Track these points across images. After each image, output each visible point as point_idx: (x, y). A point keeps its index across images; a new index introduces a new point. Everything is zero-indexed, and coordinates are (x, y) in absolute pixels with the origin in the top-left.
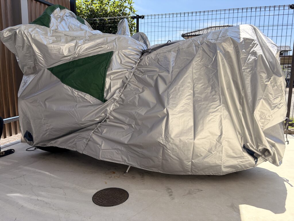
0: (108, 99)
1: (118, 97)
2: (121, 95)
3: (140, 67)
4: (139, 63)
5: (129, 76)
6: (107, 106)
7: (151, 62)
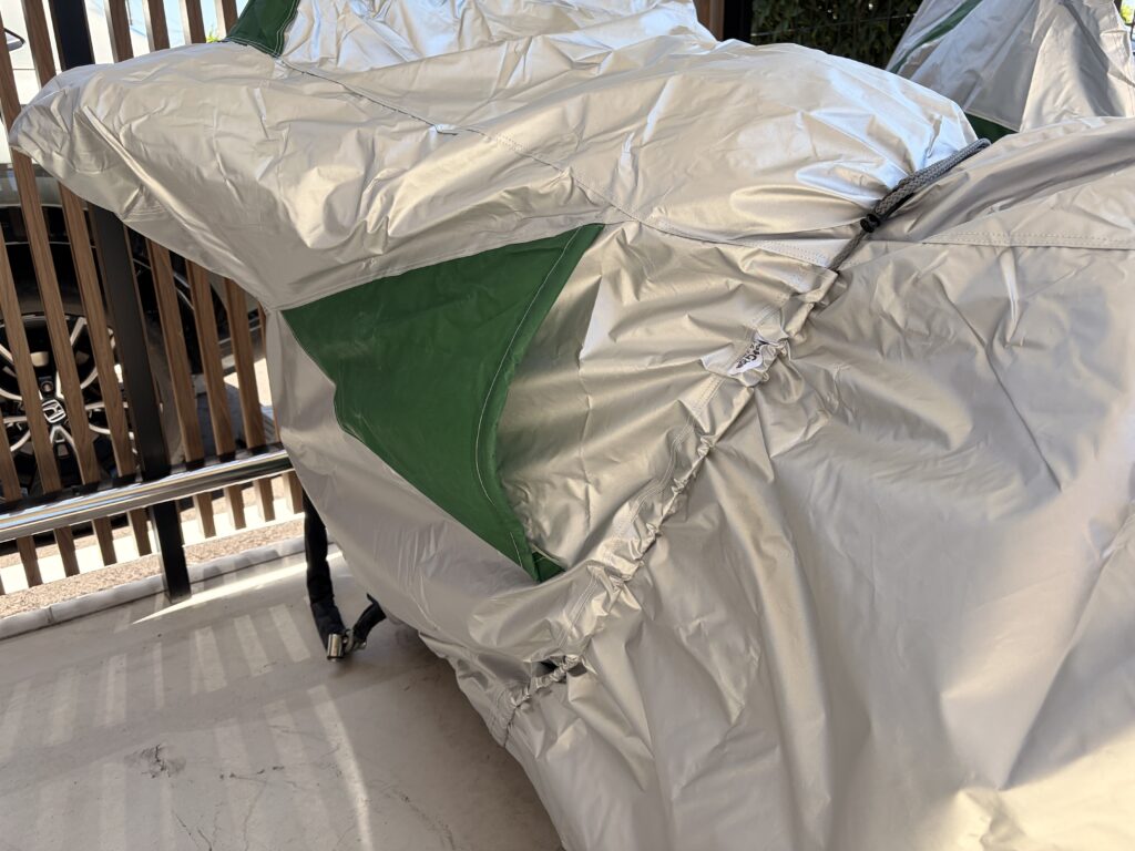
0: (570, 564)
1: (629, 560)
2: (653, 544)
3: (821, 351)
4: (817, 307)
5: (719, 413)
6: (563, 597)
7: (929, 327)
